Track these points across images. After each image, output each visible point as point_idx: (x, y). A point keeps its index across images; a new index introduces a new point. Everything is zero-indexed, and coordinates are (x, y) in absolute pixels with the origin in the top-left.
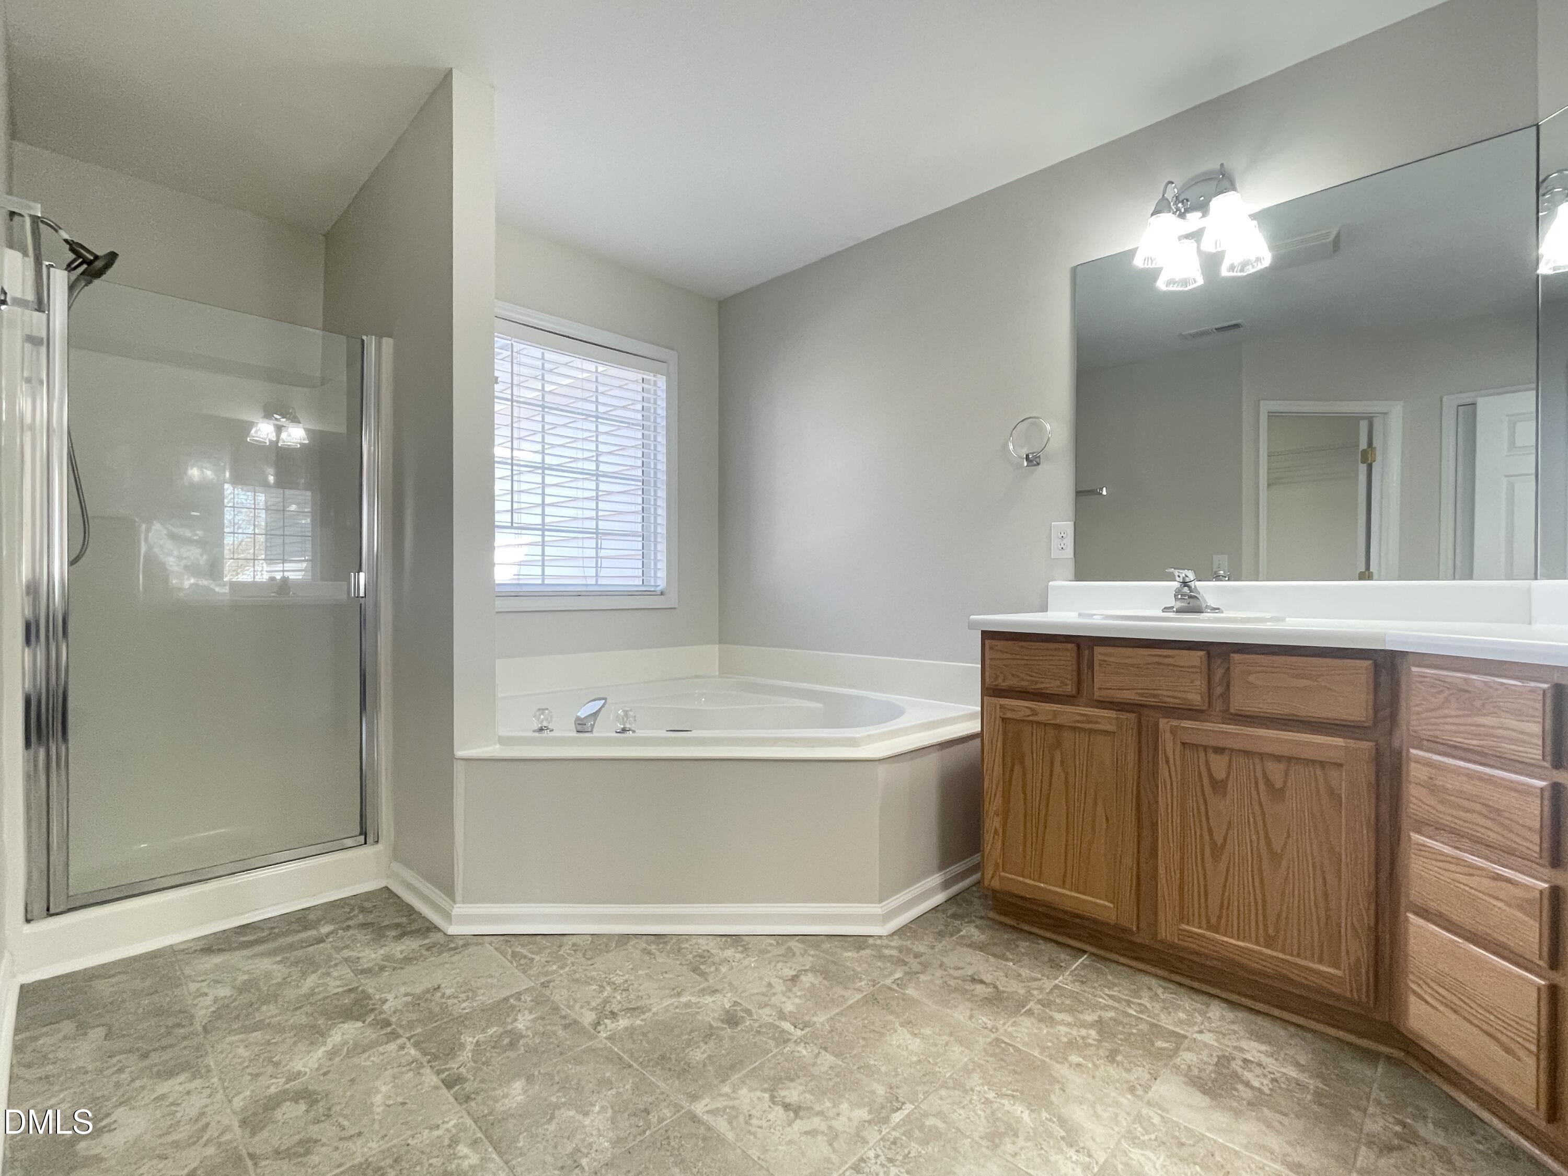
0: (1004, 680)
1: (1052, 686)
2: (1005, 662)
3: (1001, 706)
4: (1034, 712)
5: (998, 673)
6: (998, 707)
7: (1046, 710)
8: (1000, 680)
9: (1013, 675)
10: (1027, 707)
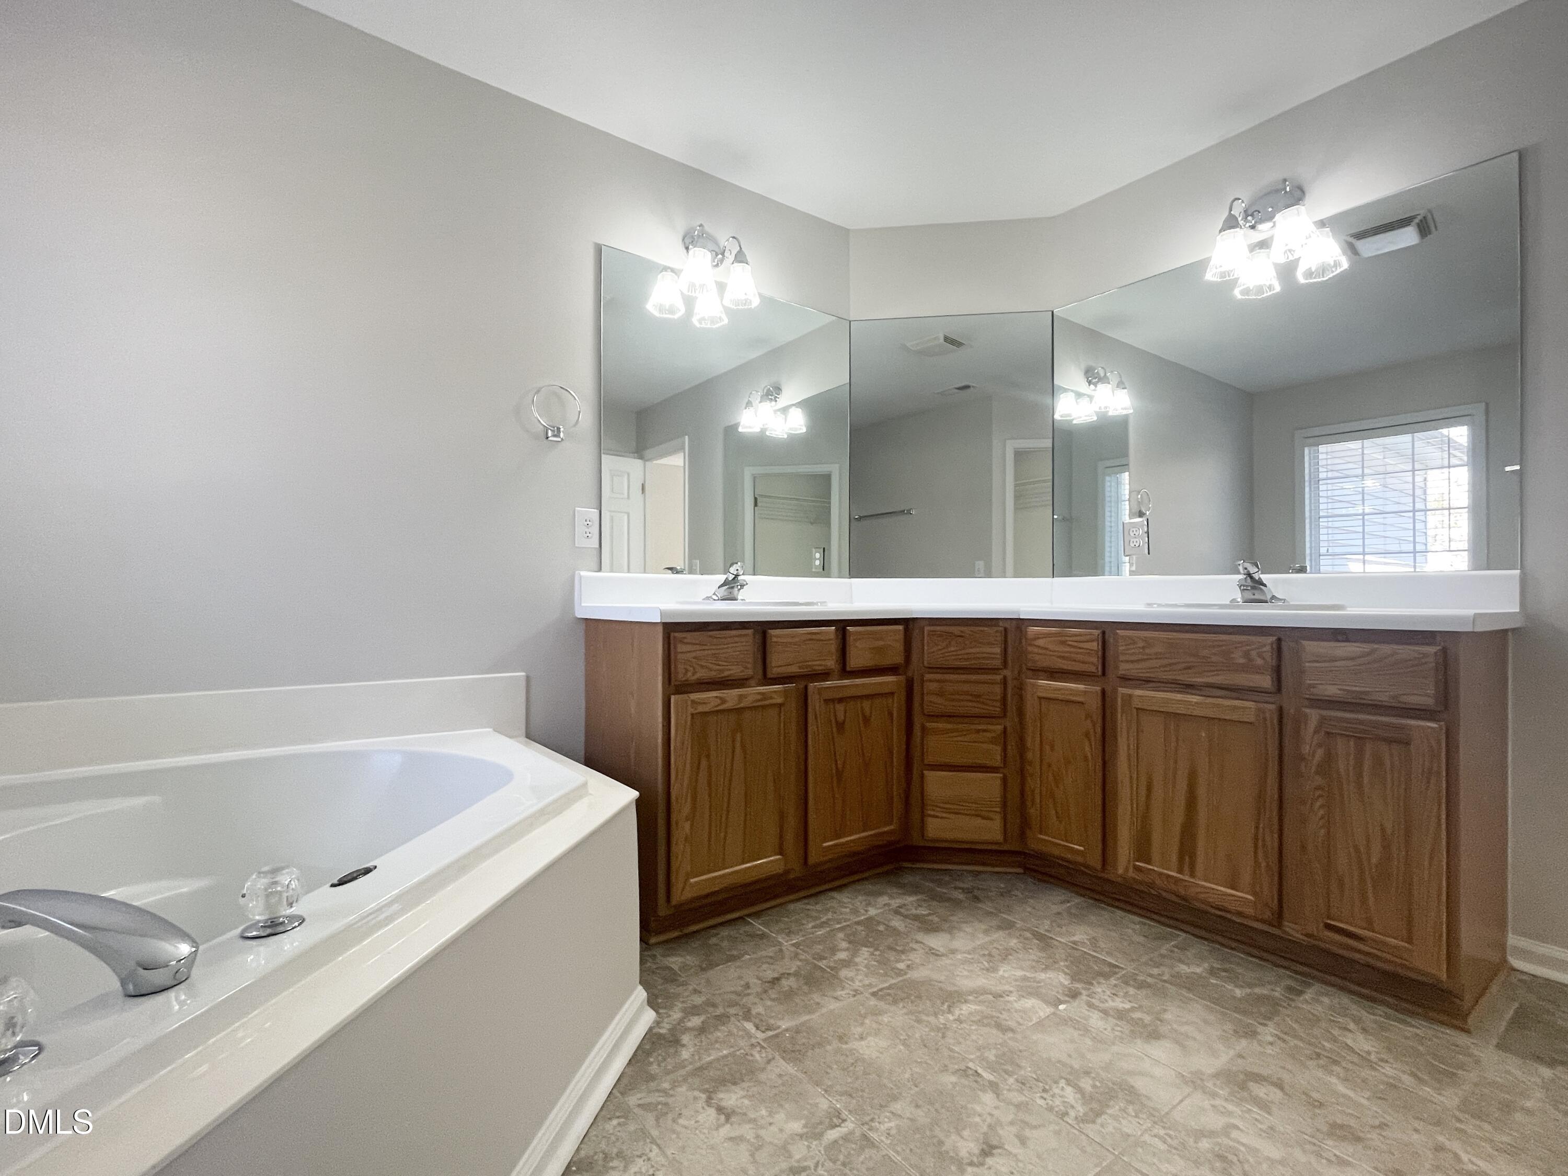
0: (694, 674)
1: (735, 671)
2: (694, 654)
3: (693, 701)
4: (723, 701)
5: (688, 667)
6: (689, 703)
7: (731, 696)
8: (689, 674)
9: (702, 667)
10: (717, 697)
